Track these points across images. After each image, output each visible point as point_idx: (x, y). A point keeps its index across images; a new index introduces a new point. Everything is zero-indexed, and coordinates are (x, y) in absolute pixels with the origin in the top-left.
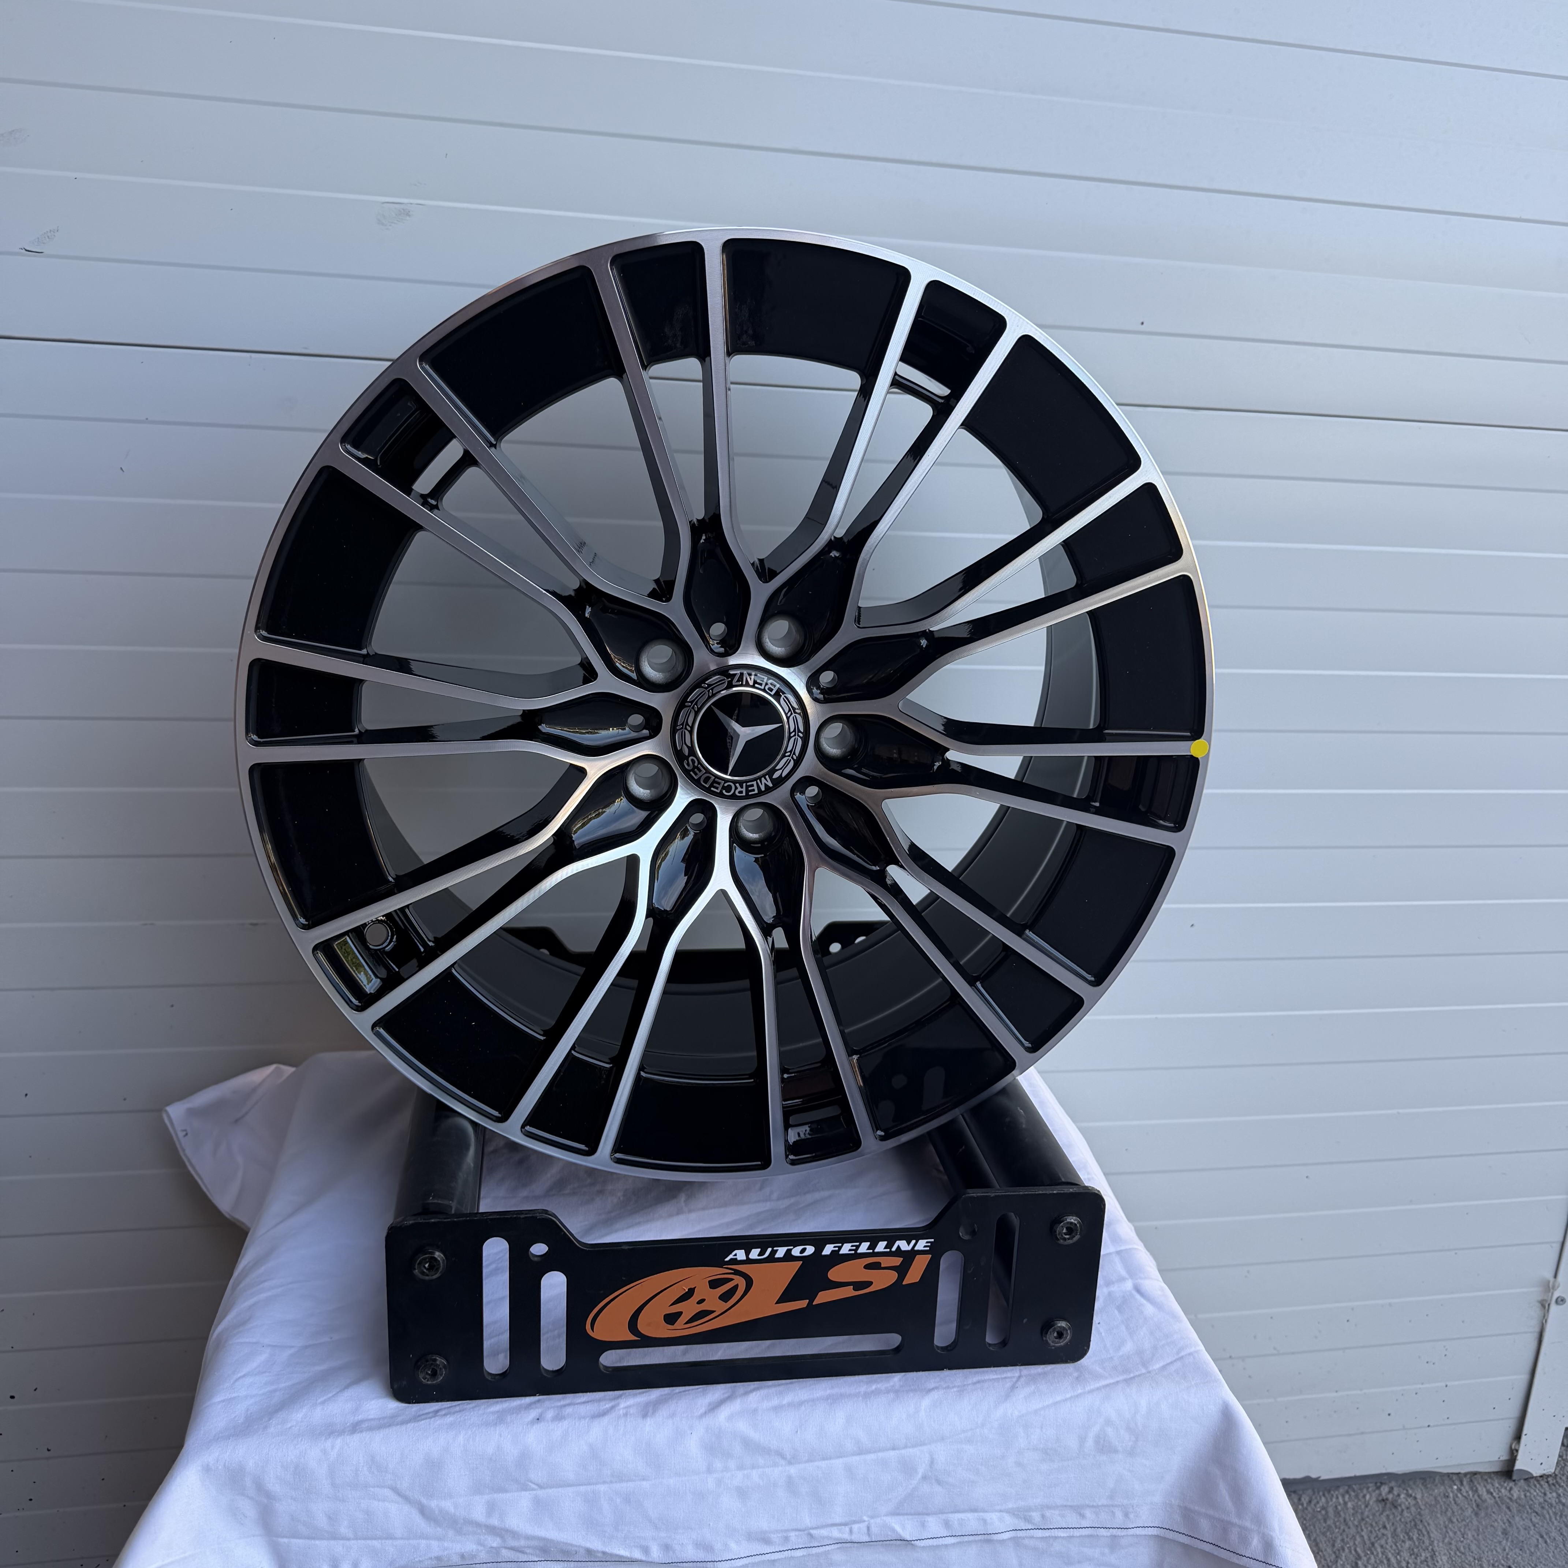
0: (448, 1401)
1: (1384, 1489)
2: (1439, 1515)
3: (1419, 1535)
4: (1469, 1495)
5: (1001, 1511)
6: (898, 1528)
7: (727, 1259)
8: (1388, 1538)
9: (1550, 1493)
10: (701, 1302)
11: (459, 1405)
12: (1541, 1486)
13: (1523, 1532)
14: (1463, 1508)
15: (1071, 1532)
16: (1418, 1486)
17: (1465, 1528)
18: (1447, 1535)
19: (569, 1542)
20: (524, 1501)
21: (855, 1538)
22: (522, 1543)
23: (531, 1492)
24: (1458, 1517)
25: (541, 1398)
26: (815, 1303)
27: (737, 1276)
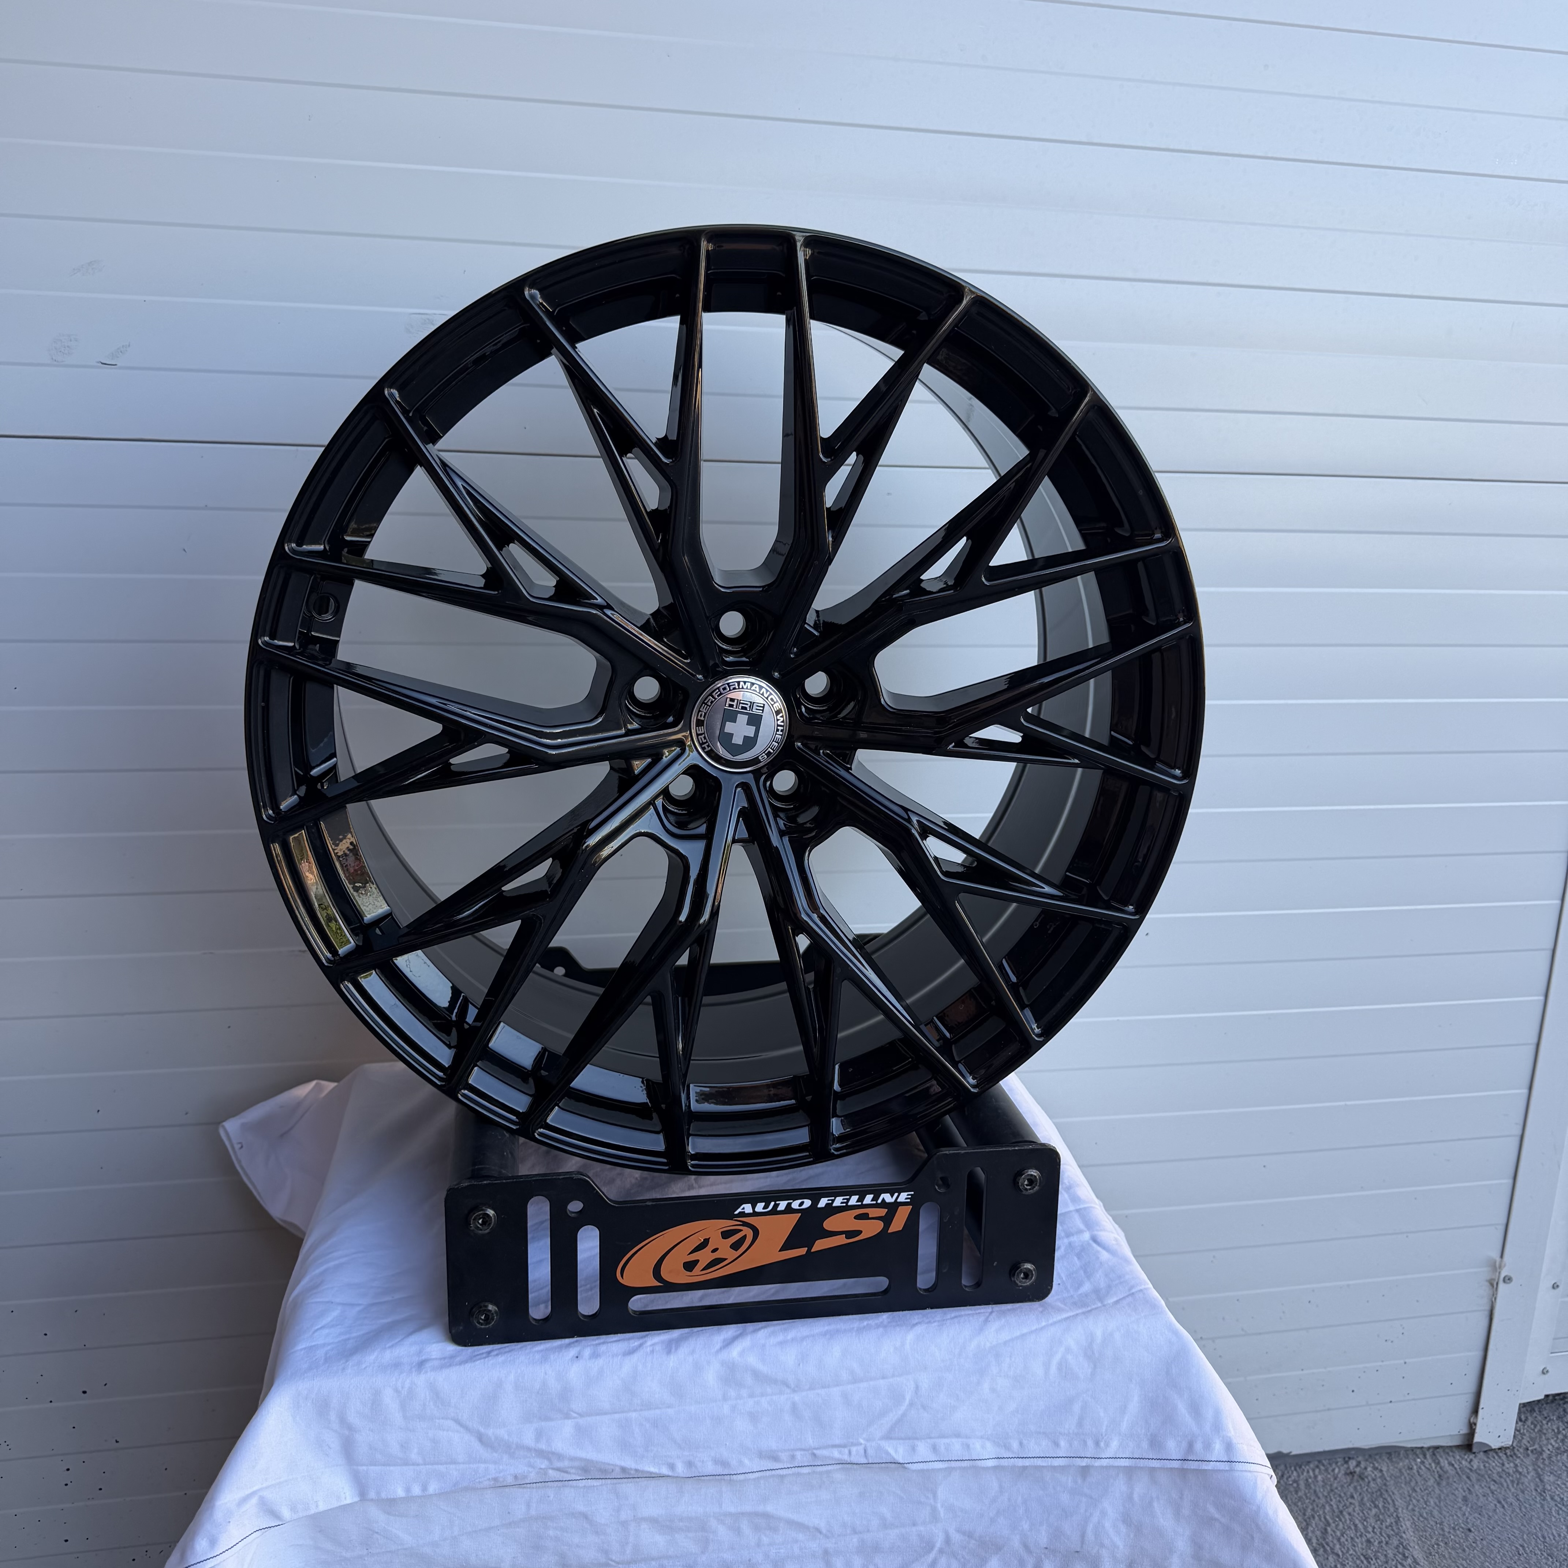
0: (498, 1343)
1: (1352, 1463)
2: (1403, 1485)
3: (1385, 1503)
4: (1432, 1467)
5: (982, 1438)
6: (892, 1451)
7: (736, 1212)
8: (1355, 1507)
9: (1508, 1463)
10: (714, 1251)
11: (507, 1346)
12: (1500, 1457)
13: (1482, 1499)
14: (1426, 1479)
16: (1383, 1460)
17: (1428, 1496)
18: (1411, 1503)
19: (606, 1461)
21: (854, 1459)
22: (566, 1464)
23: (573, 1420)
24: (1421, 1487)
25: (578, 1339)
26: (812, 1251)
27: (745, 1227)
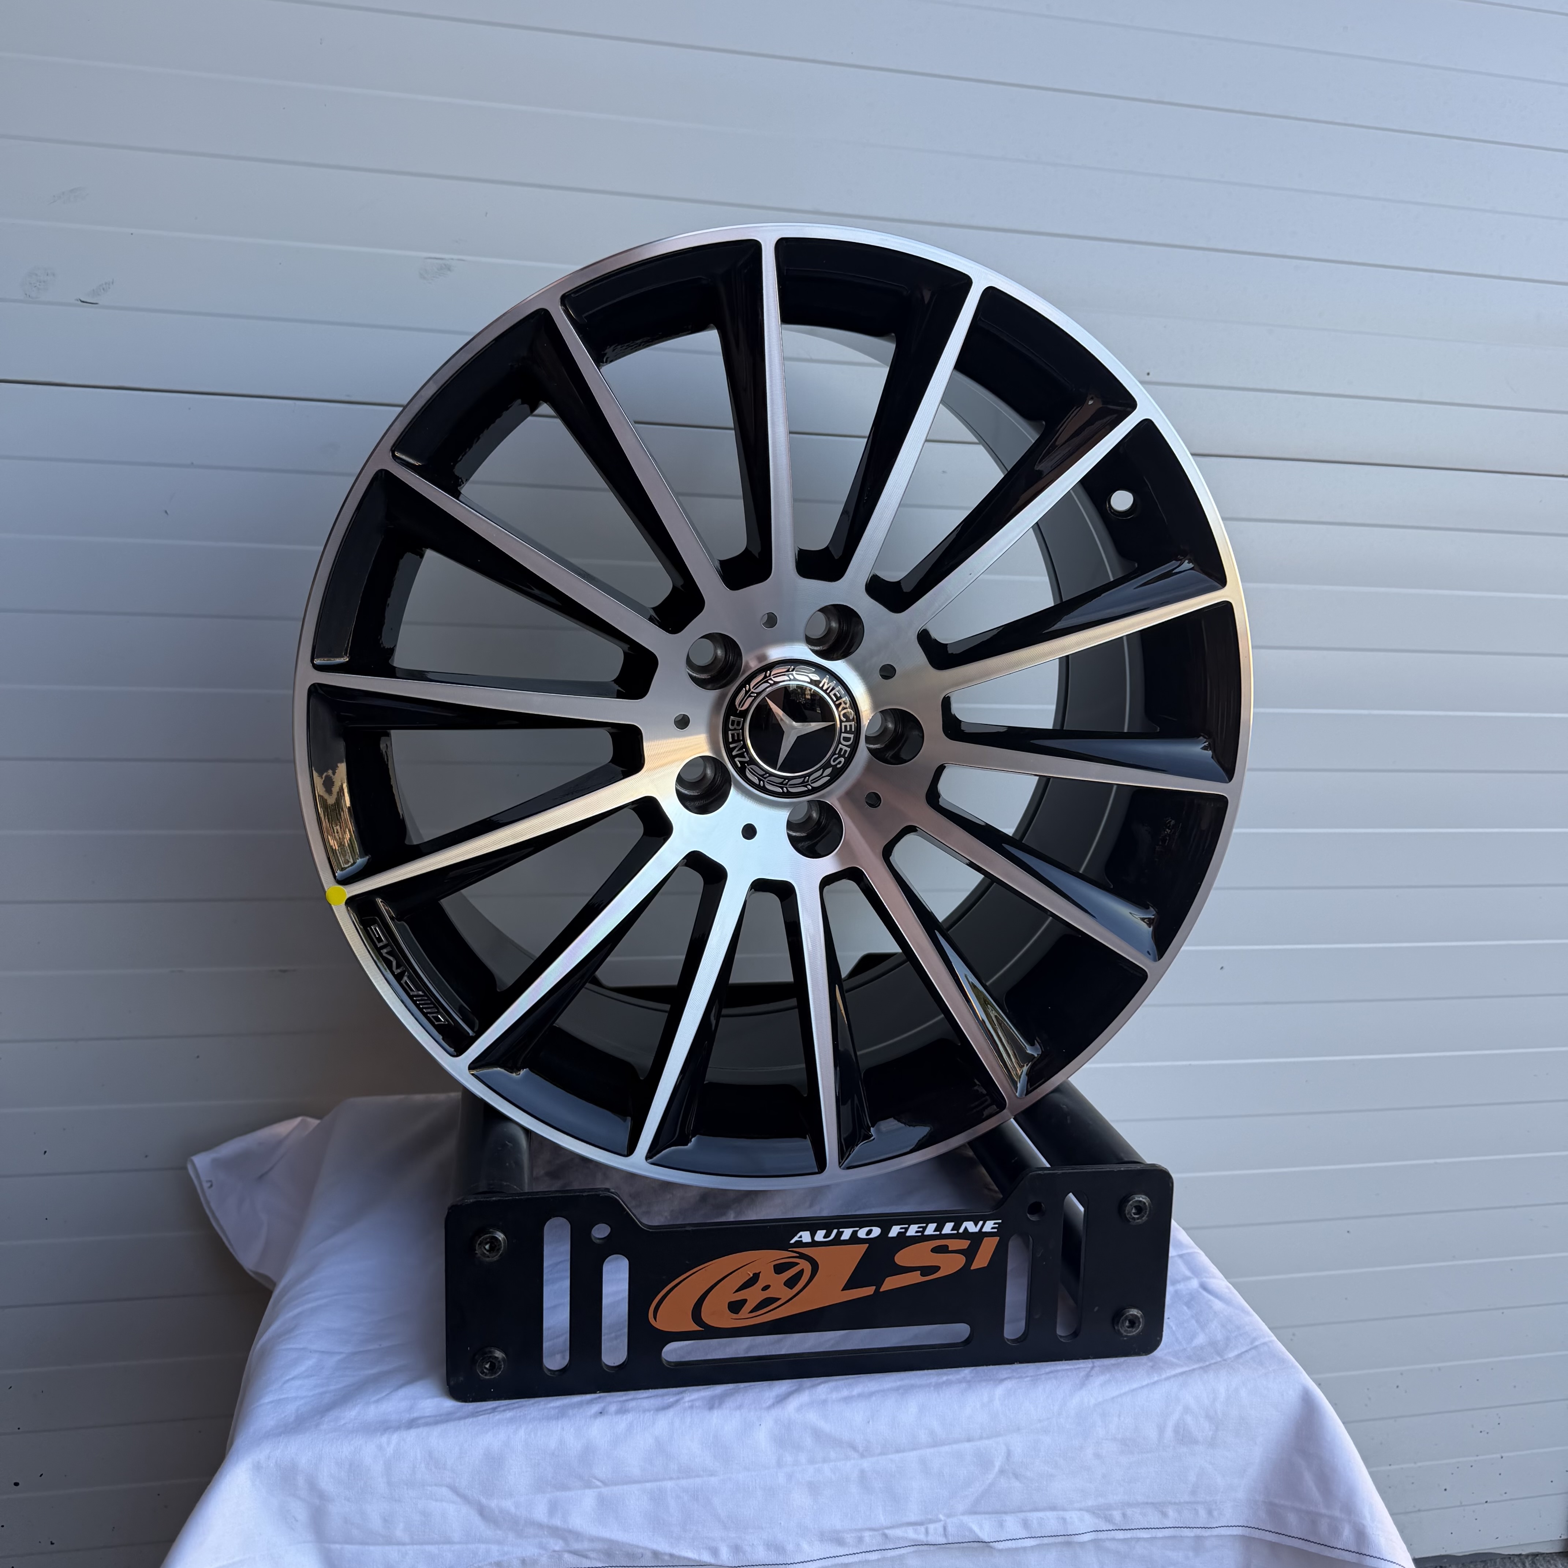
0: (506, 1399)
5: (1081, 1509)
6: (976, 1528)
7: (792, 1241)
10: (766, 1288)
11: (517, 1402)
15: (1154, 1533)
19: (635, 1543)
20: (588, 1499)
21: (931, 1539)
22: (585, 1545)
23: (595, 1490)
25: (602, 1394)
26: (881, 1290)
27: (802, 1260)
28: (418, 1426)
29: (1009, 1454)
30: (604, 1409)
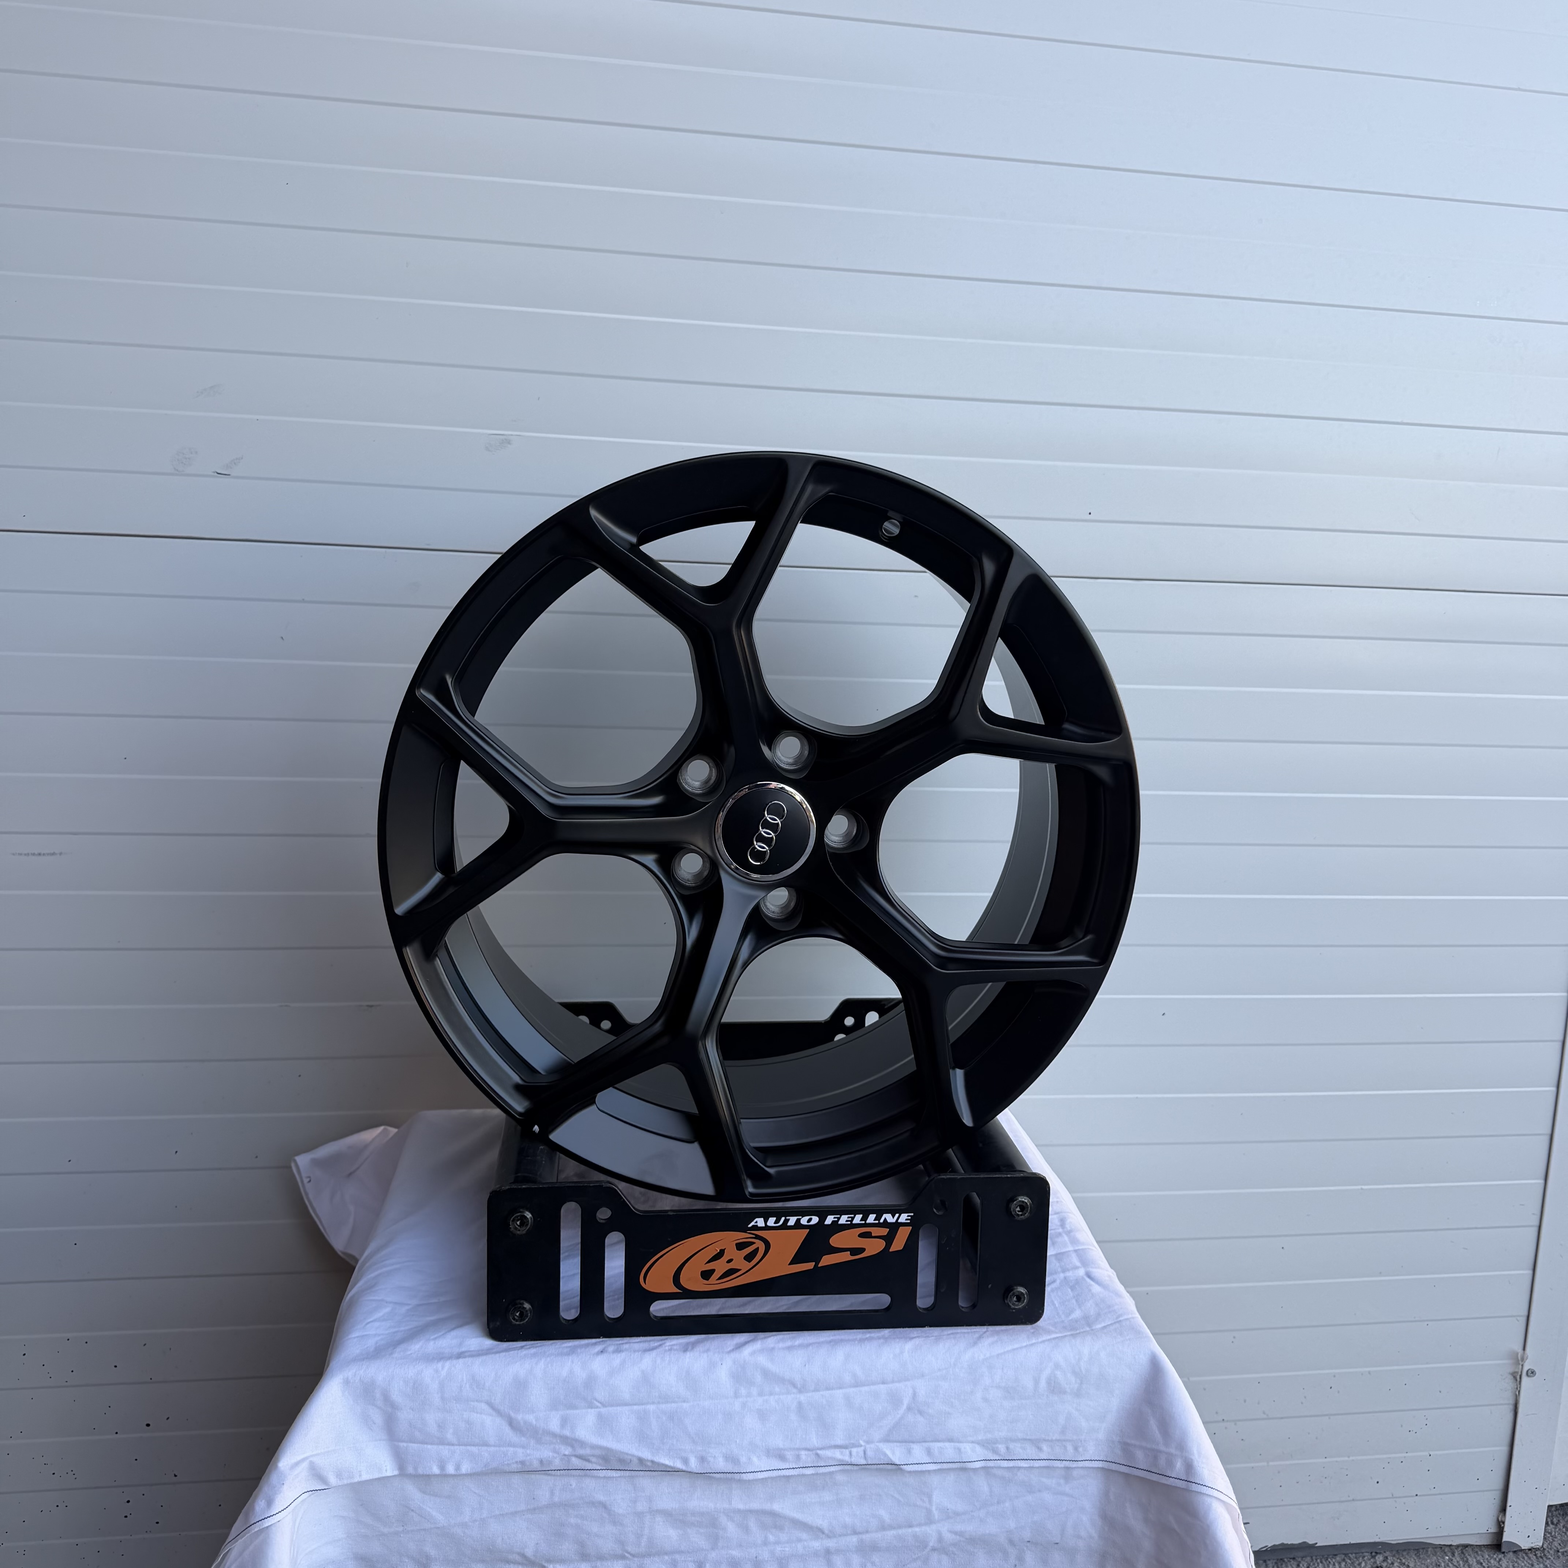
0: (531, 1340)
1: (1379, 1558)
4: (1459, 1565)
5: (973, 1442)
6: (889, 1453)
7: (750, 1226)
9: (1537, 1564)
10: (730, 1261)
11: (537, 1343)
12: (1530, 1558)
15: (1032, 1463)
16: (1410, 1556)
19: (625, 1451)
20: (590, 1416)
21: (854, 1460)
22: (588, 1451)
23: (596, 1409)
25: (604, 1339)
26: (819, 1266)
27: (758, 1240)
28: (465, 1357)
29: (915, 1395)
30: (604, 1349)
